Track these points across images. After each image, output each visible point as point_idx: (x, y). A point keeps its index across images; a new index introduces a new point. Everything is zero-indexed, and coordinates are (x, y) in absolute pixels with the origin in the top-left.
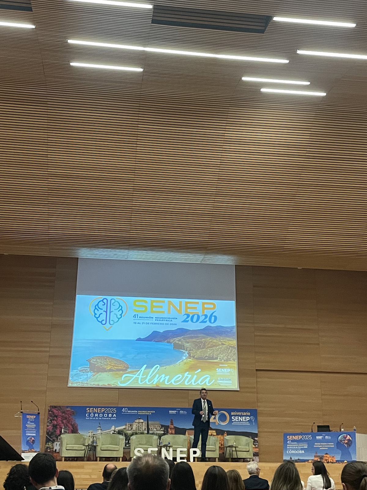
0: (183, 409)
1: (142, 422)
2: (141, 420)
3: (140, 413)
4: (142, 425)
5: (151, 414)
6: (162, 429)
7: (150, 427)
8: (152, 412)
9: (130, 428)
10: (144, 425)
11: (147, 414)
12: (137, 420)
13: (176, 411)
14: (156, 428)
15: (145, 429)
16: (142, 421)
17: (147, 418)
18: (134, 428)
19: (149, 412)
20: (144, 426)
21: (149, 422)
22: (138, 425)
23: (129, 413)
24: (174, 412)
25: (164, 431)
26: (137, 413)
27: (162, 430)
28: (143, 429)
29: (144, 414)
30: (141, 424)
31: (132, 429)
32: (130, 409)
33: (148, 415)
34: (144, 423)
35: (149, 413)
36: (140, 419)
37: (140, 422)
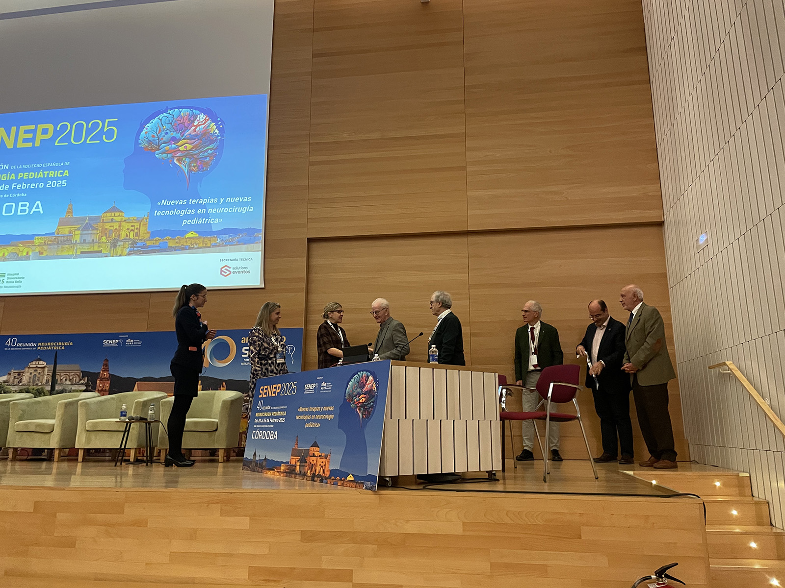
0: (133, 336)
1: (44, 367)
2: (41, 362)
3: (42, 346)
4: (42, 374)
5: (63, 348)
6: (82, 382)
7: (58, 377)
8: (66, 344)
9: (16, 381)
10: (46, 374)
11: (55, 348)
12: (34, 363)
13: (117, 341)
14: (70, 380)
15: (47, 381)
16: (42, 364)
17: (55, 358)
18: (25, 379)
19: (60, 344)
20: (46, 376)
21: (58, 367)
22: (33, 374)
23: (20, 349)
24: (114, 342)
25: (87, 385)
26: (35, 347)
27: (82, 384)
28: (44, 382)
29: (50, 348)
30: (39, 370)
31: (20, 382)
32: (22, 339)
33: (57, 351)
34: (46, 369)
35: (60, 346)
36: (39, 360)
37: (38, 366)
